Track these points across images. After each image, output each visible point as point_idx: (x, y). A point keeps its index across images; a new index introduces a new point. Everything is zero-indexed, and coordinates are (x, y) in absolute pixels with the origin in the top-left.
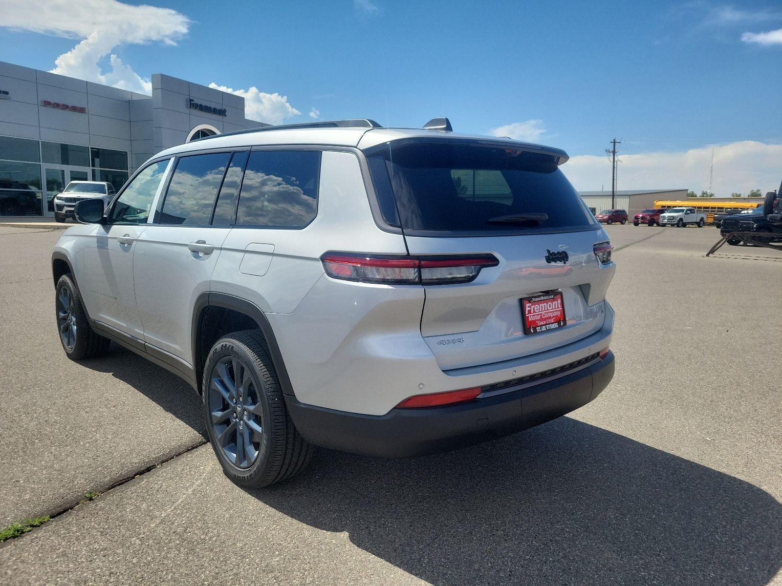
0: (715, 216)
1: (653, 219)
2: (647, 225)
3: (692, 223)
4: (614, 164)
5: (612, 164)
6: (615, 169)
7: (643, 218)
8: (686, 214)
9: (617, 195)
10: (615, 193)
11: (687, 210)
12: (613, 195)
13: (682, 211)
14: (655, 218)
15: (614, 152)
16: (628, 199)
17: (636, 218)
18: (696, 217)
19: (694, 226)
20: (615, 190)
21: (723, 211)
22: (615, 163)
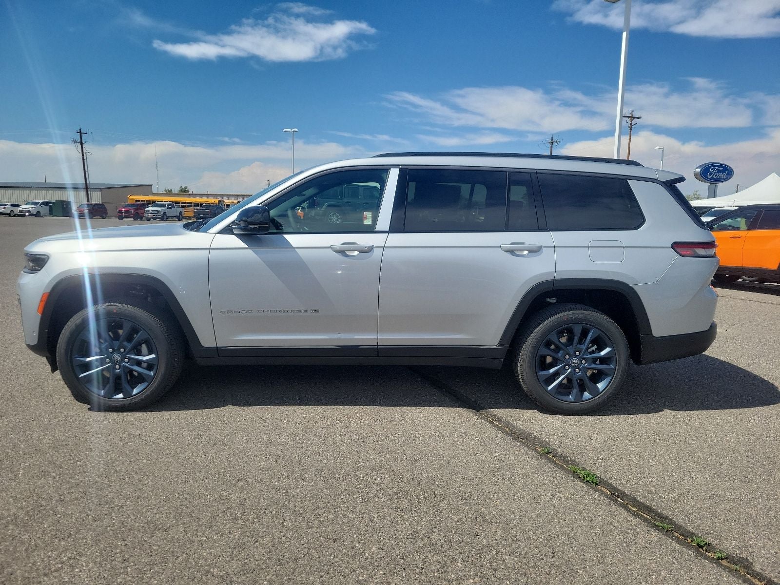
0: (195, 210)
1: (138, 213)
2: (132, 219)
3: (172, 217)
4: (83, 155)
5: (81, 155)
6: (85, 161)
7: (126, 212)
8: (168, 208)
9: (92, 188)
10: (88, 185)
11: (169, 205)
12: (87, 188)
13: (164, 205)
14: (139, 212)
15: (82, 144)
16: (100, 193)
17: (120, 212)
18: (176, 211)
19: (173, 220)
20: (88, 183)
21: (191, 206)
22: (85, 155)
